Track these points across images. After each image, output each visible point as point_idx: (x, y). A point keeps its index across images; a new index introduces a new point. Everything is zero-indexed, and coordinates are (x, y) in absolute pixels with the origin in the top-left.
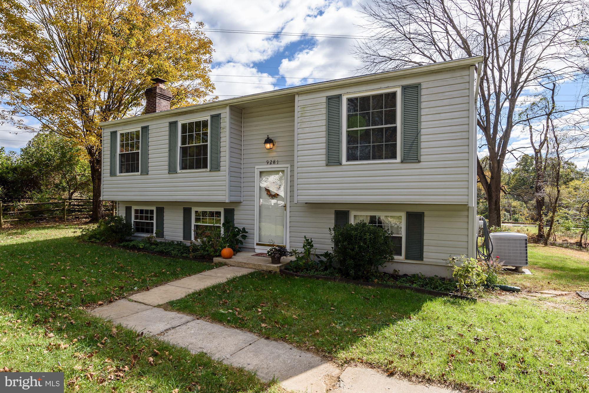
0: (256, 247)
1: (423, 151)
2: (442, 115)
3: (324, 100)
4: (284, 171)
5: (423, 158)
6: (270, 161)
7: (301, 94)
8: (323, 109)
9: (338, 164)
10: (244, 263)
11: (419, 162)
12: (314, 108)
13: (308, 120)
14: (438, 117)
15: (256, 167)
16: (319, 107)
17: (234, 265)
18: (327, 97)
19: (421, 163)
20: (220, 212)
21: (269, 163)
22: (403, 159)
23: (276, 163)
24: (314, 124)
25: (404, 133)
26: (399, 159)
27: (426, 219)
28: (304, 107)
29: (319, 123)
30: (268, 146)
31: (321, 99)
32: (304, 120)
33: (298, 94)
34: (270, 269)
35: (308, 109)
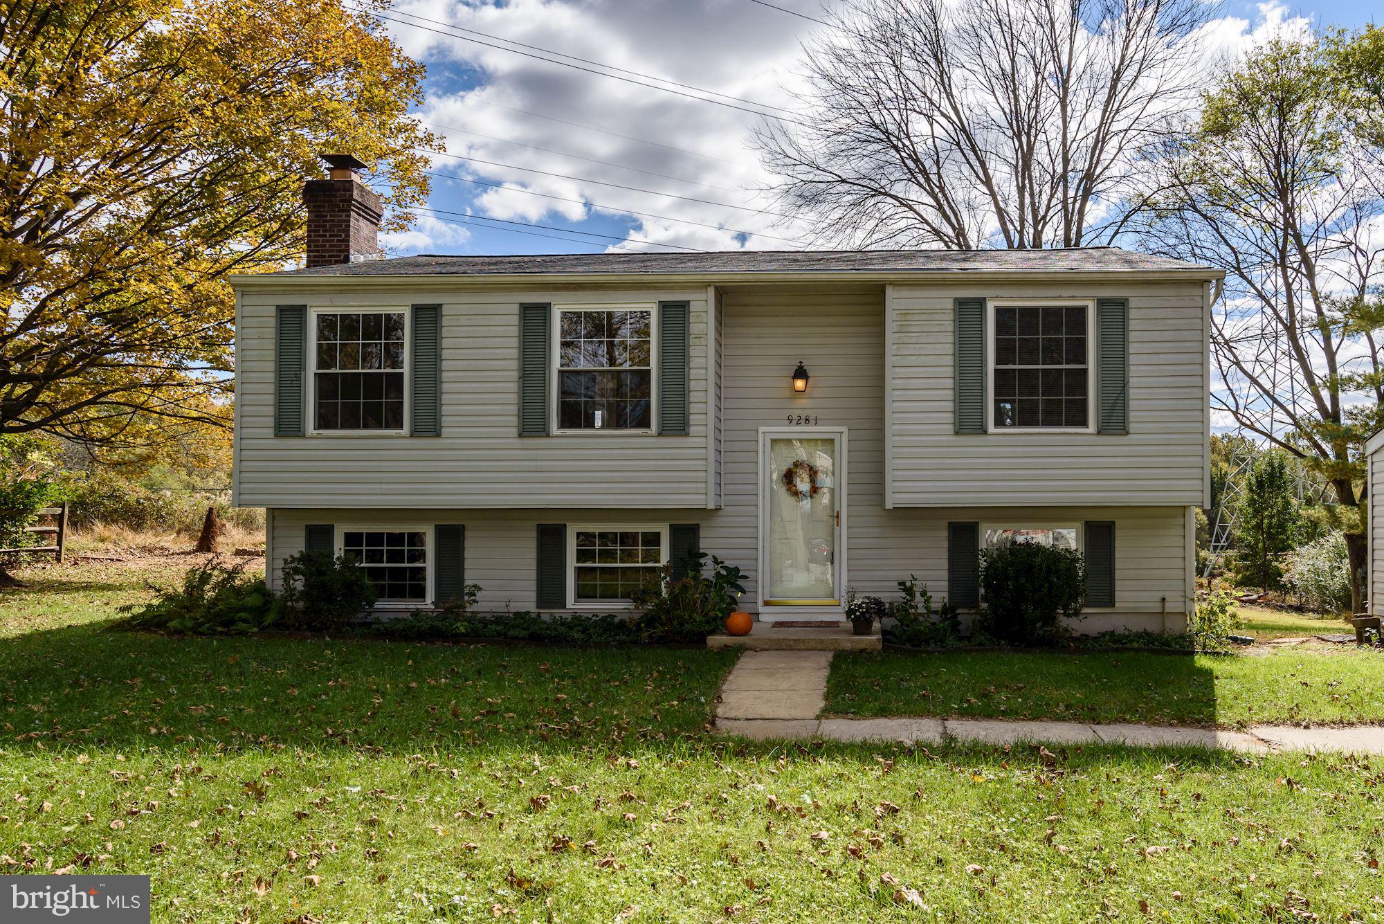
0: (761, 609)
1: (1133, 416)
2: (1161, 356)
3: (950, 304)
4: (832, 440)
5: (1133, 427)
6: (795, 417)
7: (900, 285)
8: (947, 323)
9: (979, 431)
10: (795, 640)
11: (1128, 433)
12: (927, 317)
13: (914, 340)
14: (1154, 359)
15: (762, 429)
16: (937, 317)
17: (766, 647)
18: (956, 299)
19: (1130, 436)
20: (658, 535)
21: (794, 422)
22: (1100, 425)
23: (812, 422)
24: (929, 349)
25: (1101, 381)
26: (1092, 428)
27: (1118, 533)
28: (905, 313)
29: (940, 349)
30: (800, 384)
31: (944, 300)
32: (906, 340)
33: (896, 284)
34: (862, 646)
35: (916, 317)
